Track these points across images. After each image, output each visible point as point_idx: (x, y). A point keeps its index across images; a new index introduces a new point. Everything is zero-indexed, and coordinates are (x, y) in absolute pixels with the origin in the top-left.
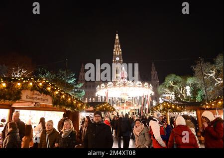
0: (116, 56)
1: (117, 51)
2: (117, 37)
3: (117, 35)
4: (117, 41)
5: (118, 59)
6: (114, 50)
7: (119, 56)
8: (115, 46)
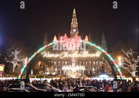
0: (74, 28)
1: (74, 23)
2: (74, 12)
3: (74, 10)
4: (74, 15)
5: (74, 30)
6: (72, 23)
7: (75, 28)
8: (73, 20)
